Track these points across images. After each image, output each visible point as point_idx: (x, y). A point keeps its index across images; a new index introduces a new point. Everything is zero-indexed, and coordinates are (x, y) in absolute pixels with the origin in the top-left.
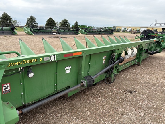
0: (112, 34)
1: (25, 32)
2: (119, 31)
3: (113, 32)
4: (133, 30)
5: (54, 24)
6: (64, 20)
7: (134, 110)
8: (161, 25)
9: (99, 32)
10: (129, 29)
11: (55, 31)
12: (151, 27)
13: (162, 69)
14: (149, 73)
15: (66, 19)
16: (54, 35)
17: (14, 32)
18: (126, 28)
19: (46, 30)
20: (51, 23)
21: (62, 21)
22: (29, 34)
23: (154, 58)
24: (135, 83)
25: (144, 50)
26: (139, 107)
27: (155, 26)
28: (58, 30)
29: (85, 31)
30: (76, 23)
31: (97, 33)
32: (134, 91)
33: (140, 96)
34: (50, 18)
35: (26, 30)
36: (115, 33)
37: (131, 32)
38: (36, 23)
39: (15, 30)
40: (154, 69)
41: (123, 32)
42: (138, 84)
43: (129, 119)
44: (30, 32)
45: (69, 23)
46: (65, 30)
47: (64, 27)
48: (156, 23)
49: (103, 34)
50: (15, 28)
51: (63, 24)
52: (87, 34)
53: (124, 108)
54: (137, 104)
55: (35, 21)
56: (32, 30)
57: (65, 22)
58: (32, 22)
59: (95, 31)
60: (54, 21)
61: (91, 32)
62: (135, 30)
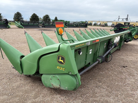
0: (86, 27)
1: (16, 26)
2: (91, 24)
3: (87, 25)
4: (101, 24)
5: (37, 19)
6: (46, 15)
7: (131, 77)
8: (123, 20)
9: (76, 25)
10: (99, 23)
11: (41, 25)
12: (115, 21)
13: (136, 52)
14: (129, 55)
15: (48, 15)
16: (41, 28)
17: (8, 26)
18: (96, 22)
19: (34, 24)
20: (35, 18)
21: (44, 17)
22: (20, 28)
23: (127, 45)
24: (123, 62)
25: (124, 39)
26: (133, 75)
27: (118, 20)
28: (44, 24)
29: (65, 25)
30: (56, 18)
31: (75, 26)
32: (126, 66)
33: (130, 69)
34: (34, 14)
35: (17, 24)
36: (89, 27)
37: (100, 25)
38: (22, 18)
39: (8, 24)
40: (131, 52)
41: (94, 25)
42: (126, 62)
43: (130, 81)
44: (21, 25)
45: (50, 18)
46: (49, 24)
47: (46, 21)
48: (119, 18)
49: (80, 27)
50: (8, 22)
51: (45, 19)
52: (67, 28)
53: (125, 76)
54: (131, 73)
55: (21, 16)
56: (23, 24)
57: (47, 17)
58: (19, 17)
59: (73, 25)
60: (38, 17)
61: (70, 26)
62: (103, 24)
